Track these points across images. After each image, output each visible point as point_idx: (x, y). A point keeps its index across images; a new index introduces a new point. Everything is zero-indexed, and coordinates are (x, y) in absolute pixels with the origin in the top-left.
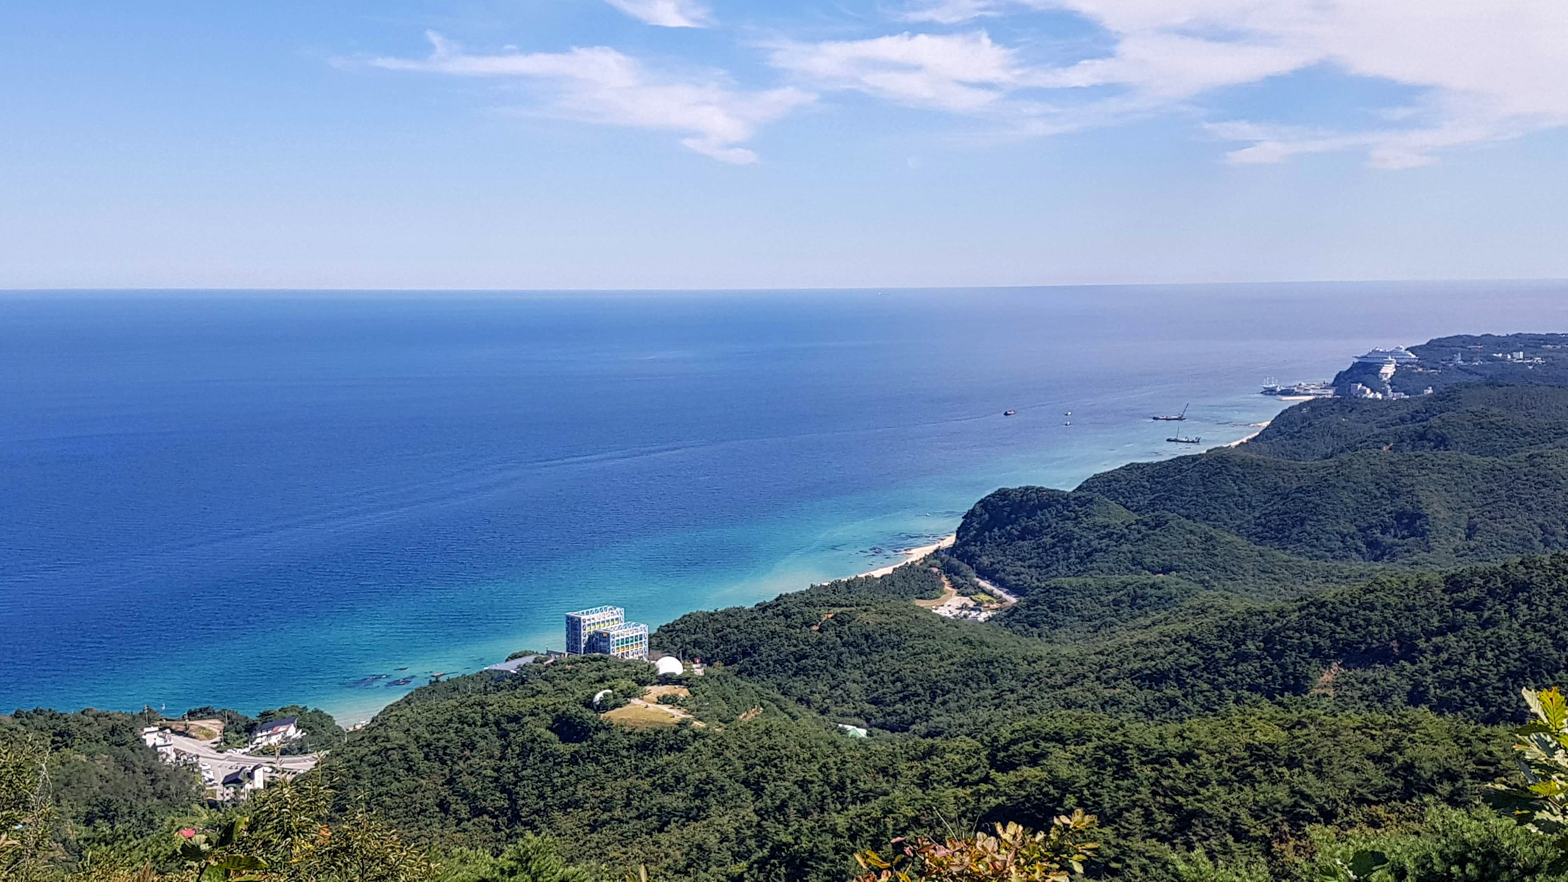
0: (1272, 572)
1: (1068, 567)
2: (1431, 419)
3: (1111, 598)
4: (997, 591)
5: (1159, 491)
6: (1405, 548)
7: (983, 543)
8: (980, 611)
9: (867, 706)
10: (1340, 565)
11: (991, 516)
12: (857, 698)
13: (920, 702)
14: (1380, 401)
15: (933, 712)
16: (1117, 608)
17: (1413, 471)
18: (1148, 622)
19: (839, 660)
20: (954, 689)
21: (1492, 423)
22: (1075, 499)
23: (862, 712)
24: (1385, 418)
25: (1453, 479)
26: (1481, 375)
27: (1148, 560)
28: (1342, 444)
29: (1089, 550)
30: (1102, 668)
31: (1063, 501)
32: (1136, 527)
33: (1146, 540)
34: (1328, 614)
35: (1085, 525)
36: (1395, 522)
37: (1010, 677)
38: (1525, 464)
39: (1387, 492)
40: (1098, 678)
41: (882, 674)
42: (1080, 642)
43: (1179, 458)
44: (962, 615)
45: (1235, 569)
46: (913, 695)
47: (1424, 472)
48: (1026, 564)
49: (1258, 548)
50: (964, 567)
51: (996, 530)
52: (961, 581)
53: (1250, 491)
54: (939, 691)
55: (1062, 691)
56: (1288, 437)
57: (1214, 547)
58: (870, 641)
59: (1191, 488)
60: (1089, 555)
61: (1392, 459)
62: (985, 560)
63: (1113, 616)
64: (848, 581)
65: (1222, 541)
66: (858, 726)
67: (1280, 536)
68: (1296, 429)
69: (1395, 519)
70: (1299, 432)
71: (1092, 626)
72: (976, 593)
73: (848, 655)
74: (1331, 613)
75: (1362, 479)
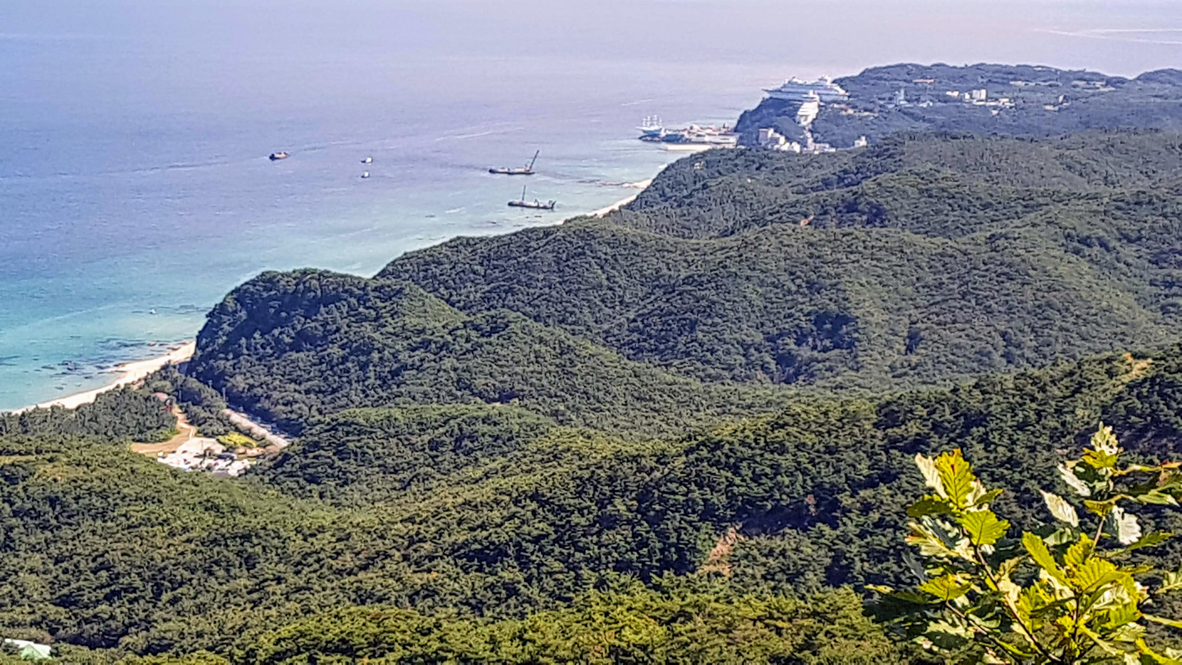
0: (651, 399)
1: (364, 391)
2: (864, 182)
3: (426, 438)
4: (257, 429)
5: (497, 278)
6: (827, 364)
7: (236, 356)
8: (232, 459)
9: (52, 609)
10: (741, 389)
11: (250, 313)
12: (36, 596)
13: (136, 599)
14: (797, 155)
15: (157, 615)
16: (434, 453)
17: (839, 256)
18: (479, 473)
19: (8, 537)
20: (190, 580)
21: (943, 190)
22: (375, 290)
23: (44, 618)
24: (803, 180)
25: (890, 268)
26: (930, 121)
27: (480, 382)
28: (747, 215)
29: (396, 366)
30: (412, 543)
31: (357, 292)
32: (464, 332)
33: (478, 352)
34: (723, 459)
35: (390, 329)
36: (814, 328)
37: (276, 559)
38: (984, 248)
39: (804, 285)
40: (406, 558)
41: (76, 559)
42: (381, 504)
43: (526, 231)
44: (204, 466)
45: (601, 394)
46: (126, 590)
47: (852, 257)
48: (302, 388)
49: (632, 364)
50: (208, 392)
51: (257, 335)
52: (203, 414)
53: (622, 281)
54: (166, 583)
55: (352, 578)
56: (675, 204)
57: (572, 361)
58: (58, 508)
59: (541, 277)
60: (395, 373)
61: (813, 239)
62: (240, 382)
63: (428, 466)
64: (23, 414)
65: (583, 353)
66: (37, 642)
67: (662, 347)
68: (685, 193)
69: (815, 324)
70: (691, 195)
71: (400, 481)
72: (226, 432)
73: (22, 530)
74: (728, 457)
75: (772, 266)
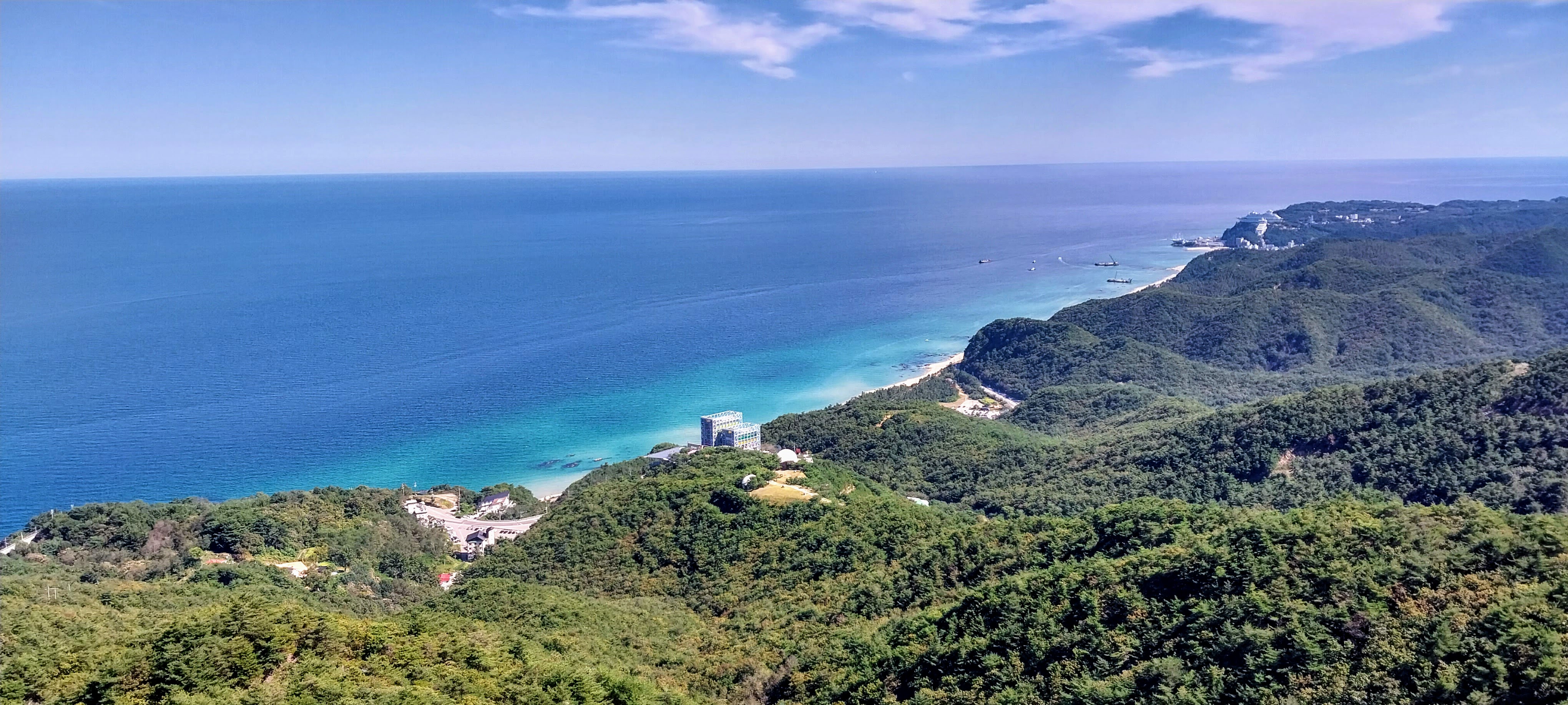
1: (1052, 378)
2: (1307, 266)
4: (999, 396)
5: (1113, 320)
6: (1295, 361)
7: (985, 360)
8: (988, 411)
9: (926, 484)
10: (1250, 374)
11: (990, 339)
12: (917, 477)
14: (1257, 251)
17: (1298, 305)
21: (1351, 269)
22: (1050, 326)
23: (922, 487)
24: (1269, 265)
25: (1326, 310)
26: (1330, 232)
27: (1111, 372)
28: (1243, 284)
29: (1067, 365)
31: (1041, 327)
32: (1101, 347)
33: (1109, 357)
35: (1062, 347)
36: (1287, 342)
38: (1378, 299)
39: (1280, 320)
43: (1128, 295)
44: (973, 414)
45: (1175, 378)
47: (1305, 305)
48: (1019, 375)
49: (1189, 362)
50: (973, 378)
51: (995, 350)
52: (971, 388)
53: (1180, 319)
56: (1202, 279)
57: (1159, 362)
59: (1137, 318)
60: (1067, 368)
61: (1283, 296)
62: (988, 373)
65: (1164, 357)
66: (921, 498)
67: (1204, 353)
68: (1205, 273)
69: (1287, 340)
70: (1209, 275)
71: (1079, 422)
72: (984, 398)
75: (1262, 311)
